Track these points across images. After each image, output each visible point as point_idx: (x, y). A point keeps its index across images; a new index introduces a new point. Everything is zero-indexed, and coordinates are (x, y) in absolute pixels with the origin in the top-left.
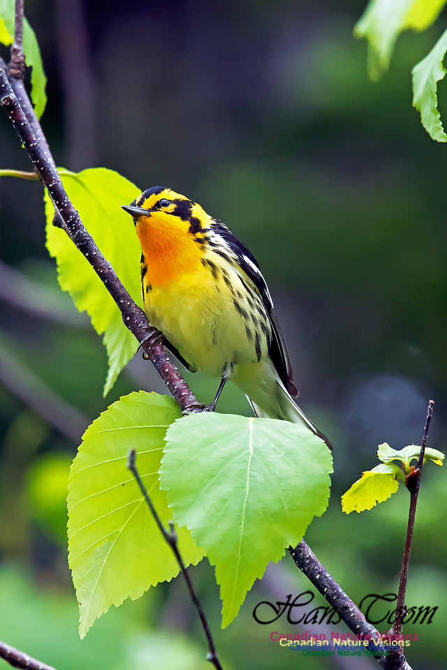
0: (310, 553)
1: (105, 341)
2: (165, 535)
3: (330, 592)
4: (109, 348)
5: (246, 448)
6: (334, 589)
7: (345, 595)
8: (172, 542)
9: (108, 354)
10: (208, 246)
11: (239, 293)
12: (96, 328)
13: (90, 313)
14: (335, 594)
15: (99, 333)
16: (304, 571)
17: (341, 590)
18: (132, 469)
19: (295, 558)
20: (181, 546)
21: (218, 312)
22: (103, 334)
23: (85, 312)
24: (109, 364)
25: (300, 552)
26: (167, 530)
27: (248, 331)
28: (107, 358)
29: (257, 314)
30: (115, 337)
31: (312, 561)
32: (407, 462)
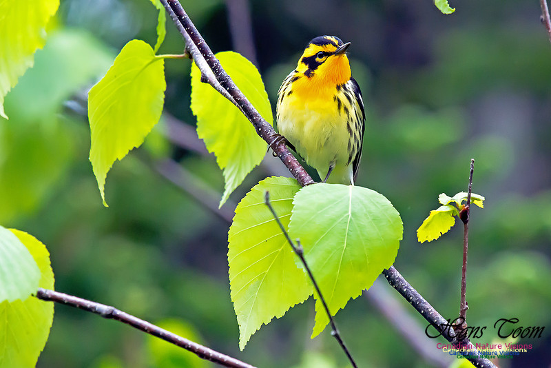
0: (397, 274)
1: (224, 173)
2: (294, 249)
3: (414, 300)
4: (226, 178)
5: (347, 212)
6: (417, 297)
7: (425, 301)
8: (300, 254)
9: (226, 182)
10: (342, 89)
11: (352, 119)
12: (219, 165)
13: (216, 154)
14: (418, 300)
15: (222, 168)
16: (396, 288)
17: (421, 298)
18: (268, 204)
19: (389, 279)
20: (306, 257)
21: (335, 126)
22: (224, 169)
23: (213, 153)
24: (225, 188)
25: (392, 274)
26: (296, 245)
27: (349, 144)
28: (224, 184)
29: (358, 134)
30: (232, 169)
31: (400, 280)
32: (459, 203)
